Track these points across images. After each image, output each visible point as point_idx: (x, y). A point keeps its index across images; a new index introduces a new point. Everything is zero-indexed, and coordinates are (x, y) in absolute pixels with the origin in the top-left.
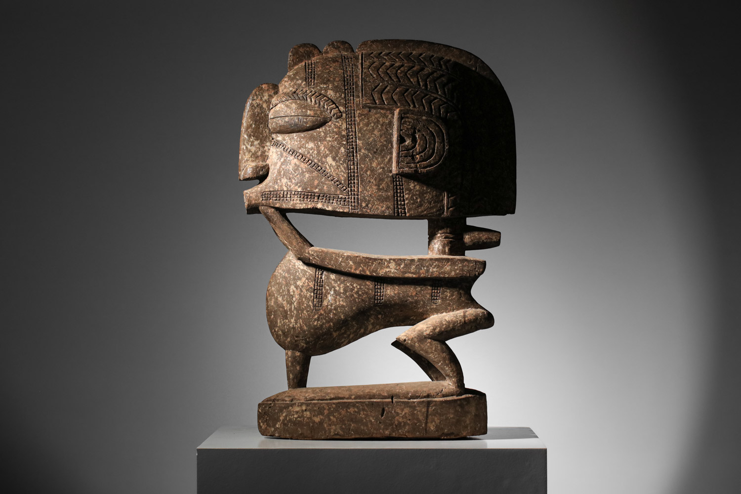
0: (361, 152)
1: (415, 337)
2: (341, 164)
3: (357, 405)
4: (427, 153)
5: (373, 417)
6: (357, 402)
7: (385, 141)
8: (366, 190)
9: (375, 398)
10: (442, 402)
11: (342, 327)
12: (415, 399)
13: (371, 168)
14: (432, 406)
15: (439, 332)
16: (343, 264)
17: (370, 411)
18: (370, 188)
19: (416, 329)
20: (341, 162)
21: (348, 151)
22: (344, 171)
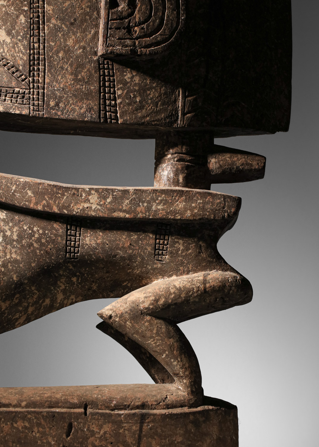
0: (50, 23)
1: (126, 312)
2: (19, 40)
3: (29, 416)
4: (151, 24)
5: (53, 437)
6: (29, 413)
7: (87, 7)
8: (57, 82)
9: (59, 407)
10: (164, 416)
11: (13, 295)
12: (121, 409)
13: (65, 47)
14: (148, 422)
15: (163, 305)
16: (18, 195)
17: (48, 427)
18: (62, 78)
19: (128, 299)
20: (19, 38)
21: (30, 21)
22: (24, 51)
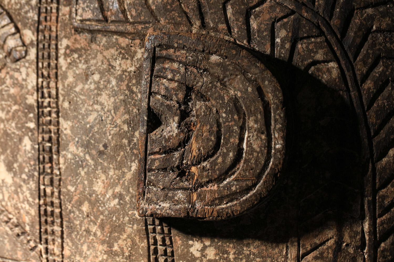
0: (69, 151)
2: (24, 181)
4: (220, 160)
7: (124, 122)
8: (81, 255)
13: (91, 196)
18: (88, 250)
20: (24, 176)
21: (39, 148)
22: (31, 200)
